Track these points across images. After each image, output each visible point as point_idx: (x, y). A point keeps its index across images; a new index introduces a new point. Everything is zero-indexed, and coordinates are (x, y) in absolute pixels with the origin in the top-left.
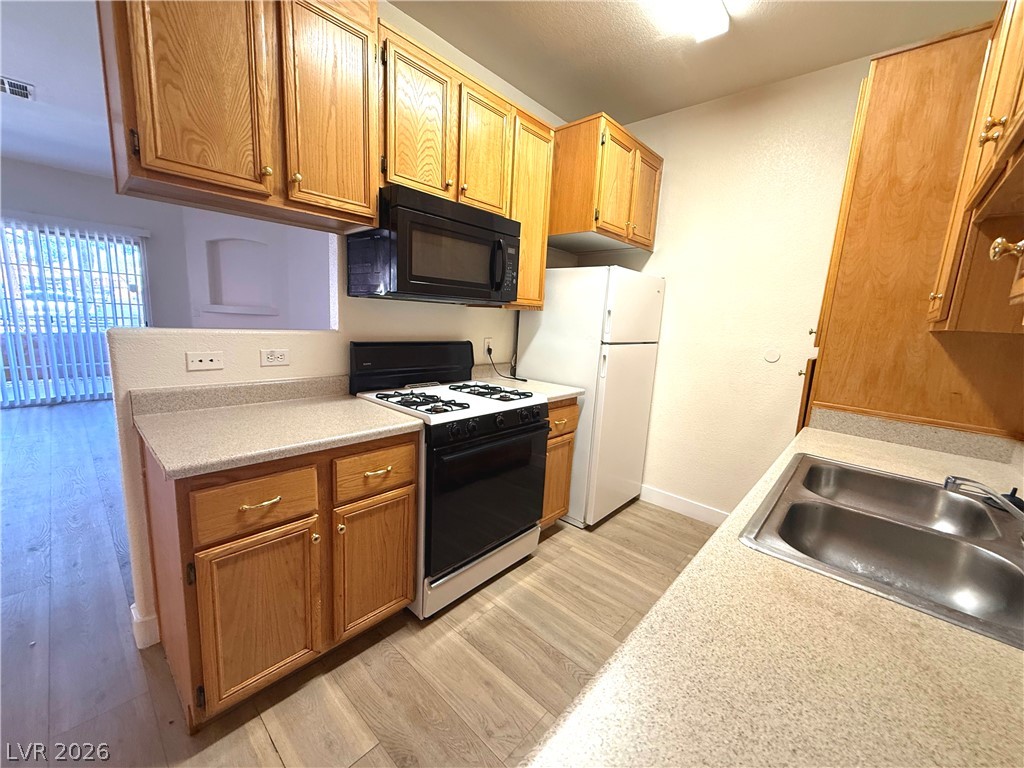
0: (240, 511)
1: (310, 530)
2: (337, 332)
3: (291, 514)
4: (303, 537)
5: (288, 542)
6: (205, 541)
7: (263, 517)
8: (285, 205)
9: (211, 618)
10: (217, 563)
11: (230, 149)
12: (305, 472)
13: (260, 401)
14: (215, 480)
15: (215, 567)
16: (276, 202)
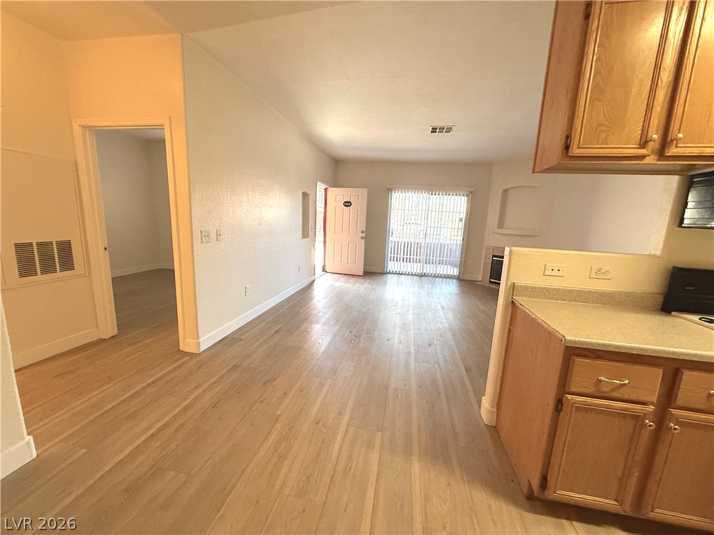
0: (598, 379)
1: (645, 416)
2: (658, 257)
3: (633, 397)
4: (638, 419)
5: (625, 416)
6: (573, 389)
7: (613, 390)
8: (658, 160)
9: (564, 439)
10: (576, 407)
11: (626, 129)
12: (652, 370)
13: (584, 302)
14: (588, 353)
15: (574, 408)
16: (651, 160)
